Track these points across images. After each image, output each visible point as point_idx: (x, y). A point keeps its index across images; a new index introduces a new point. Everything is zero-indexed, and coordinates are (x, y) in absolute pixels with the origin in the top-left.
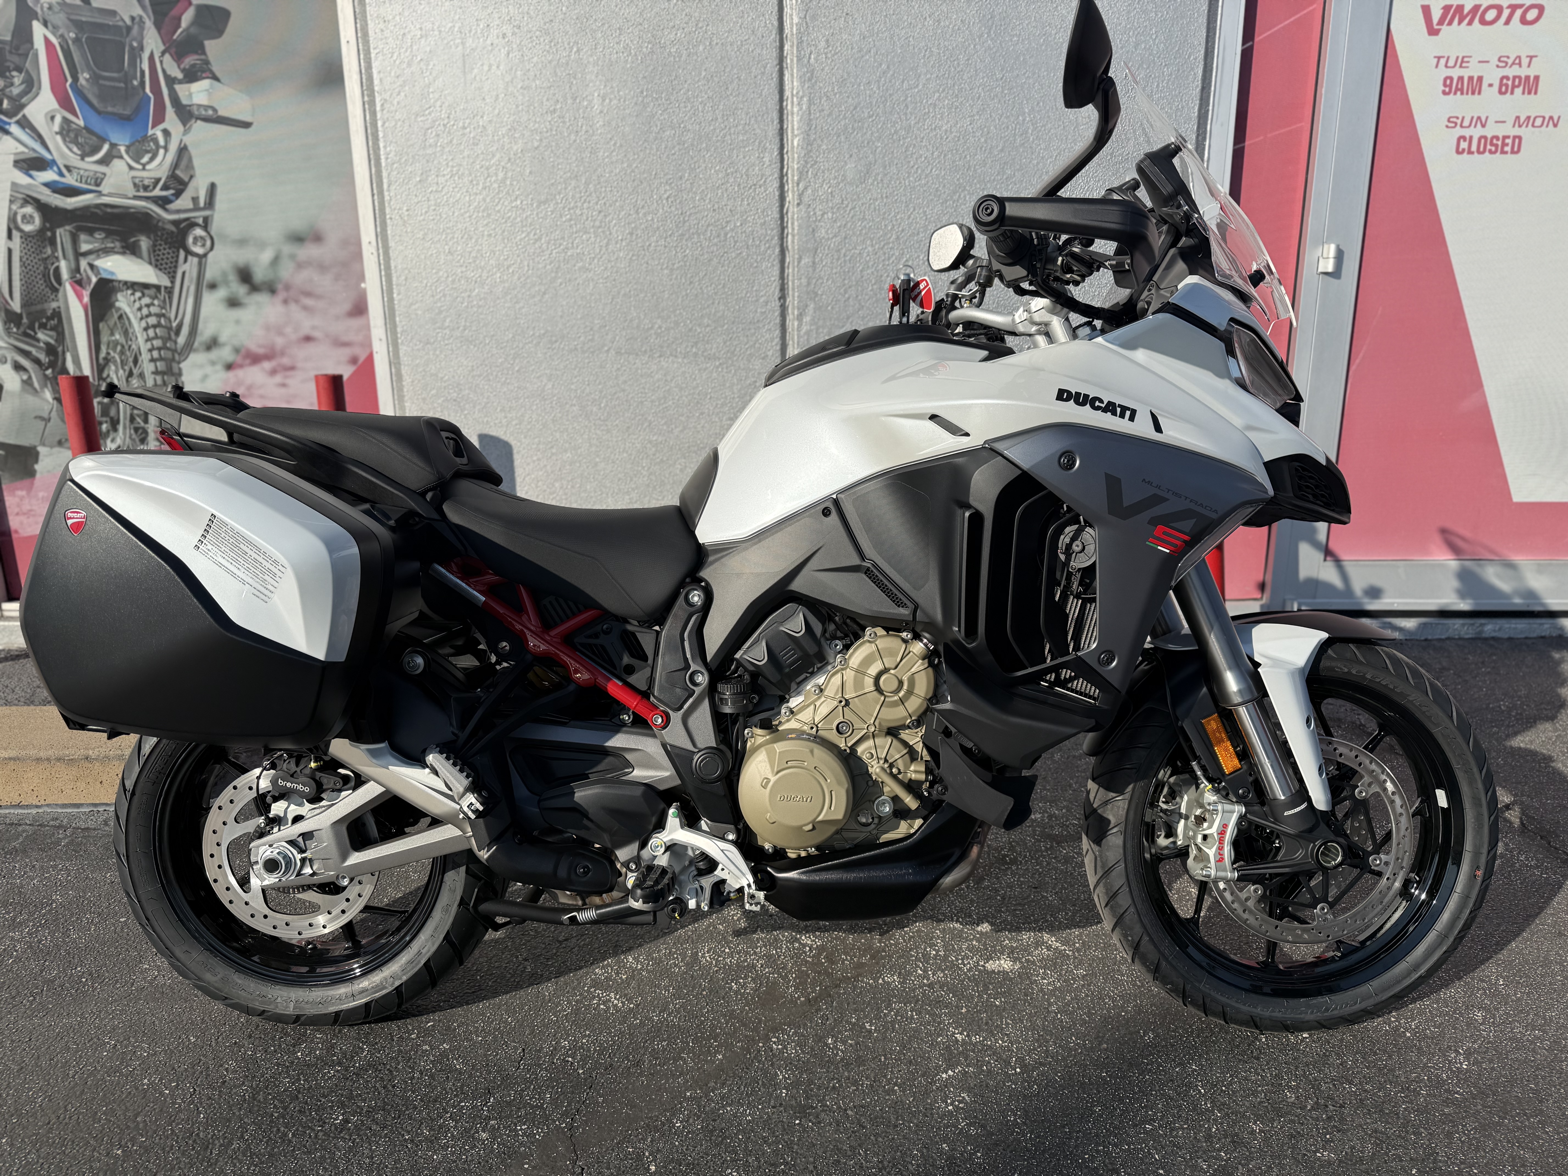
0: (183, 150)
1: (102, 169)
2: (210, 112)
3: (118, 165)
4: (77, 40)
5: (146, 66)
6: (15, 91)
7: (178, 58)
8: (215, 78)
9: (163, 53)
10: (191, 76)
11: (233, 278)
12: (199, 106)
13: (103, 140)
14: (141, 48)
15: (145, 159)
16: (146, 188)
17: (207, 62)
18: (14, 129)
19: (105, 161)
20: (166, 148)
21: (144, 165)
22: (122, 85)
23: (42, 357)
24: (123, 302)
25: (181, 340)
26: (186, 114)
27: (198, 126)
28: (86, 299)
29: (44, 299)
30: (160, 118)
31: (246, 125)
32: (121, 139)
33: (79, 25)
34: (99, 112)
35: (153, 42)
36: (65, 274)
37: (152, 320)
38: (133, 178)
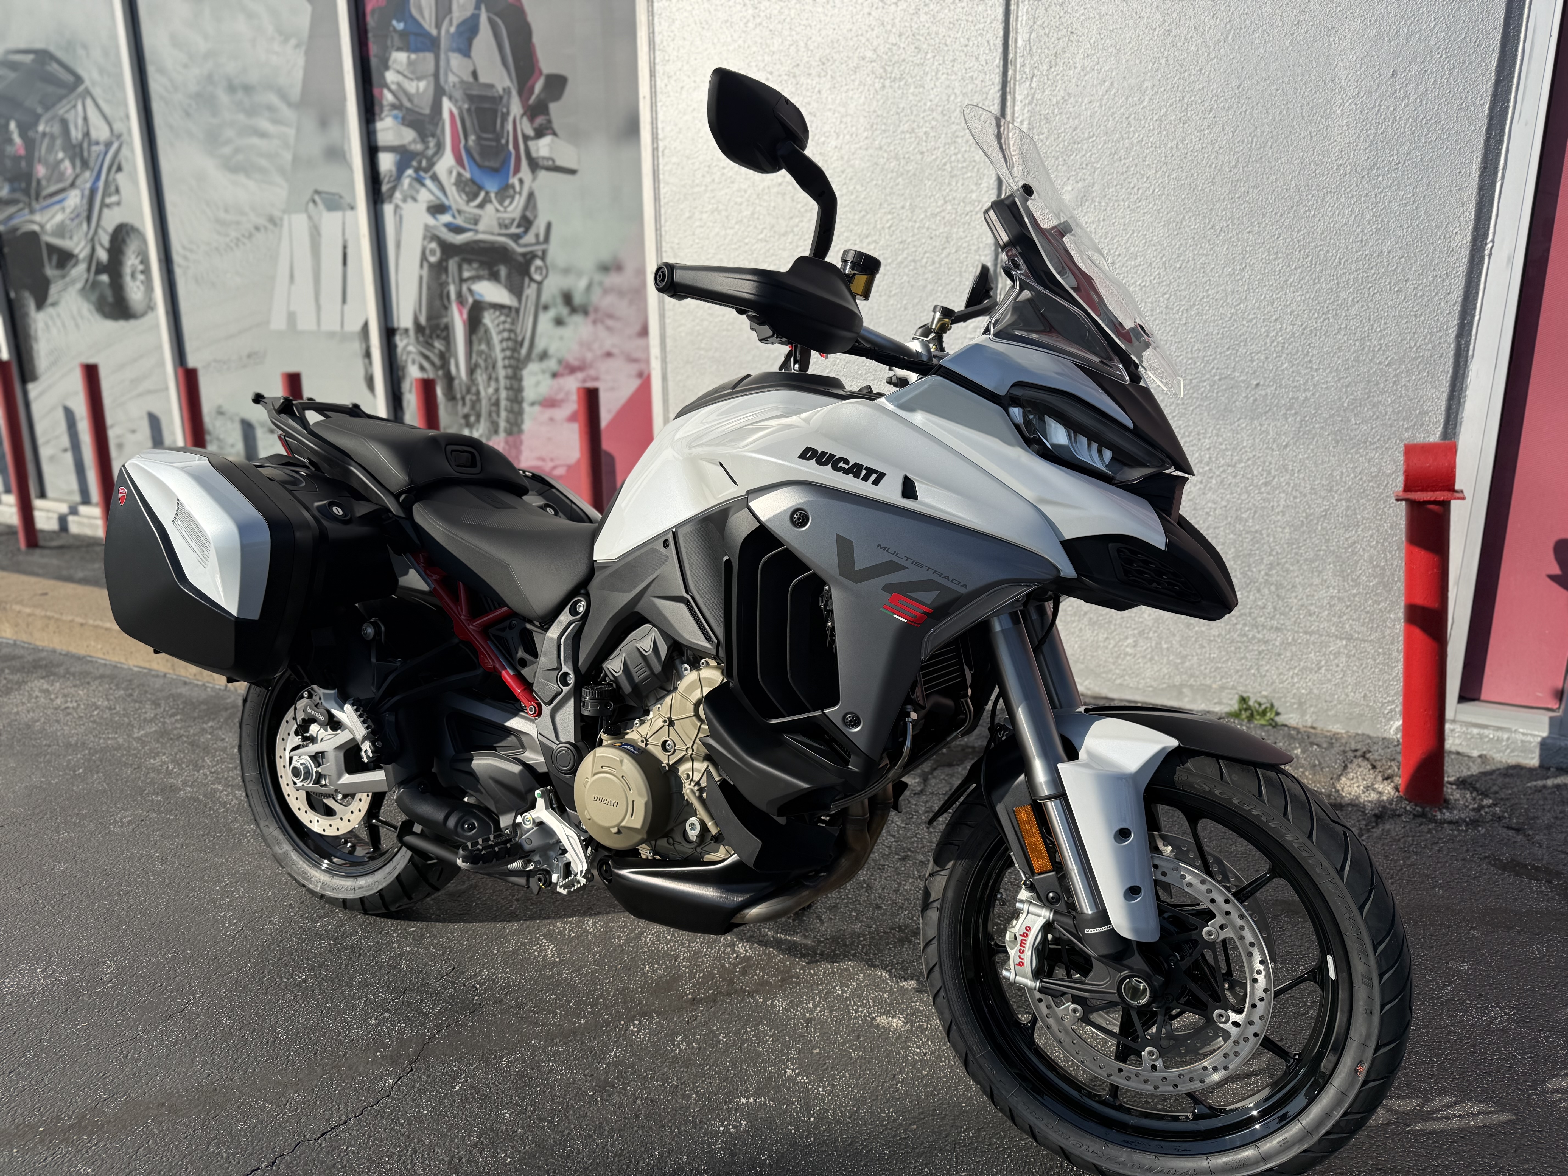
0: (531, 196)
1: (478, 211)
2: (550, 163)
3: (489, 208)
4: (469, 110)
5: (510, 127)
6: (430, 152)
7: (532, 119)
8: (555, 134)
9: (522, 116)
10: (540, 133)
11: (559, 300)
12: (544, 158)
13: (480, 188)
14: (508, 113)
15: (507, 203)
16: (507, 227)
17: (549, 121)
18: (428, 182)
19: (481, 206)
20: (520, 193)
21: (505, 208)
22: (494, 144)
23: (437, 360)
24: (488, 319)
25: (524, 351)
26: (534, 165)
27: (542, 174)
28: (465, 316)
29: (439, 317)
30: (517, 170)
31: (572, 172)
32: (492, 186)
33: (470, 98)
34: (480, 166)
35: (516, 108)
36: (453, 296)
37: (506, 335)
38: (499, 219)
